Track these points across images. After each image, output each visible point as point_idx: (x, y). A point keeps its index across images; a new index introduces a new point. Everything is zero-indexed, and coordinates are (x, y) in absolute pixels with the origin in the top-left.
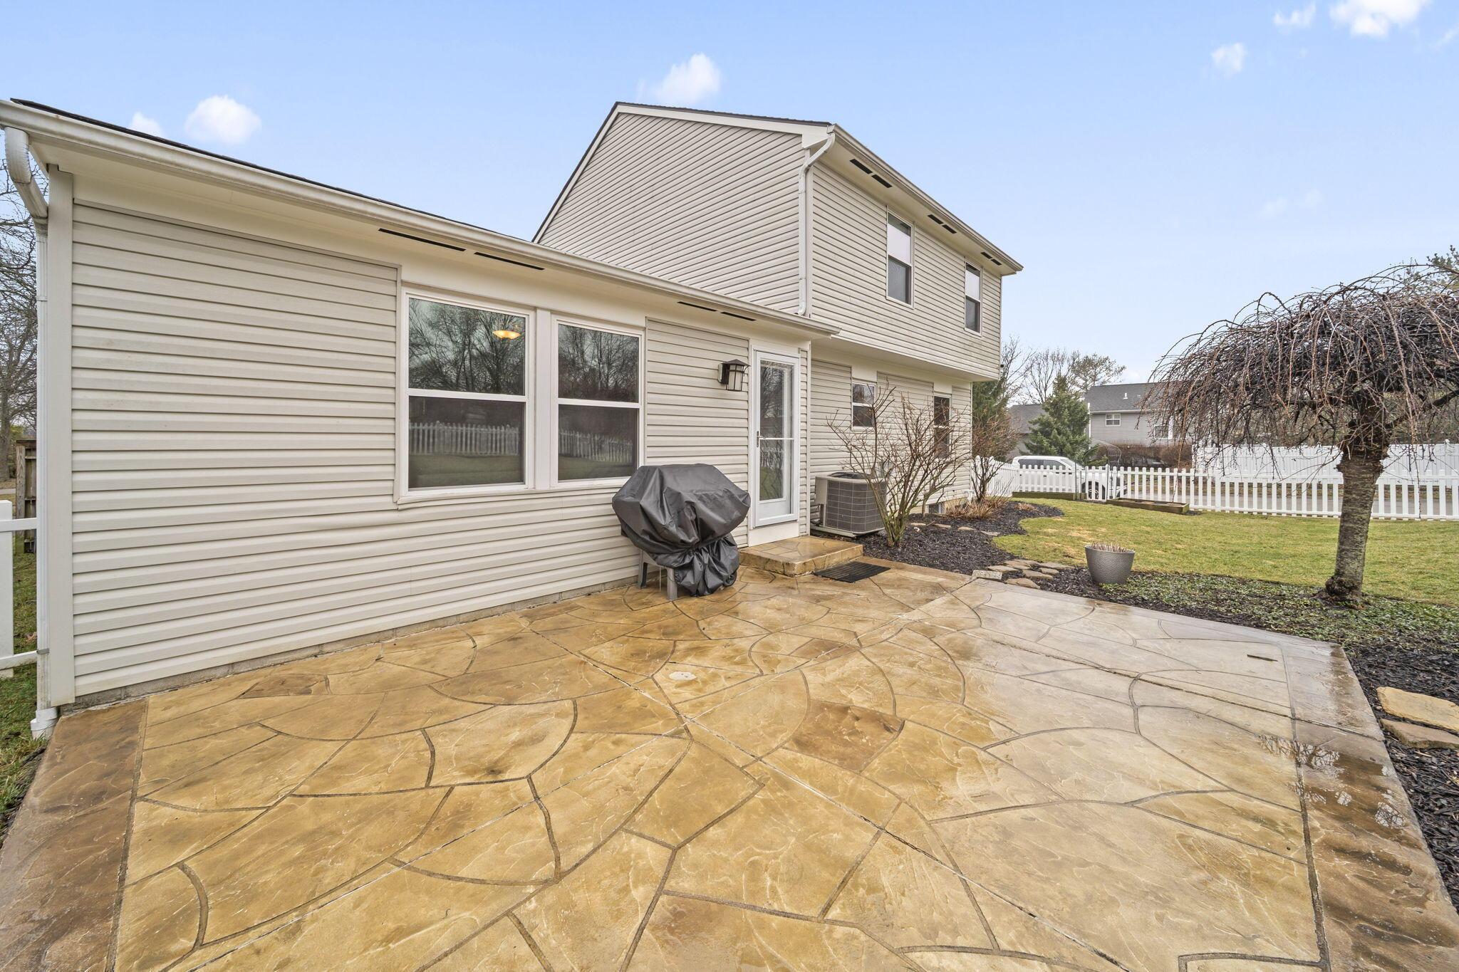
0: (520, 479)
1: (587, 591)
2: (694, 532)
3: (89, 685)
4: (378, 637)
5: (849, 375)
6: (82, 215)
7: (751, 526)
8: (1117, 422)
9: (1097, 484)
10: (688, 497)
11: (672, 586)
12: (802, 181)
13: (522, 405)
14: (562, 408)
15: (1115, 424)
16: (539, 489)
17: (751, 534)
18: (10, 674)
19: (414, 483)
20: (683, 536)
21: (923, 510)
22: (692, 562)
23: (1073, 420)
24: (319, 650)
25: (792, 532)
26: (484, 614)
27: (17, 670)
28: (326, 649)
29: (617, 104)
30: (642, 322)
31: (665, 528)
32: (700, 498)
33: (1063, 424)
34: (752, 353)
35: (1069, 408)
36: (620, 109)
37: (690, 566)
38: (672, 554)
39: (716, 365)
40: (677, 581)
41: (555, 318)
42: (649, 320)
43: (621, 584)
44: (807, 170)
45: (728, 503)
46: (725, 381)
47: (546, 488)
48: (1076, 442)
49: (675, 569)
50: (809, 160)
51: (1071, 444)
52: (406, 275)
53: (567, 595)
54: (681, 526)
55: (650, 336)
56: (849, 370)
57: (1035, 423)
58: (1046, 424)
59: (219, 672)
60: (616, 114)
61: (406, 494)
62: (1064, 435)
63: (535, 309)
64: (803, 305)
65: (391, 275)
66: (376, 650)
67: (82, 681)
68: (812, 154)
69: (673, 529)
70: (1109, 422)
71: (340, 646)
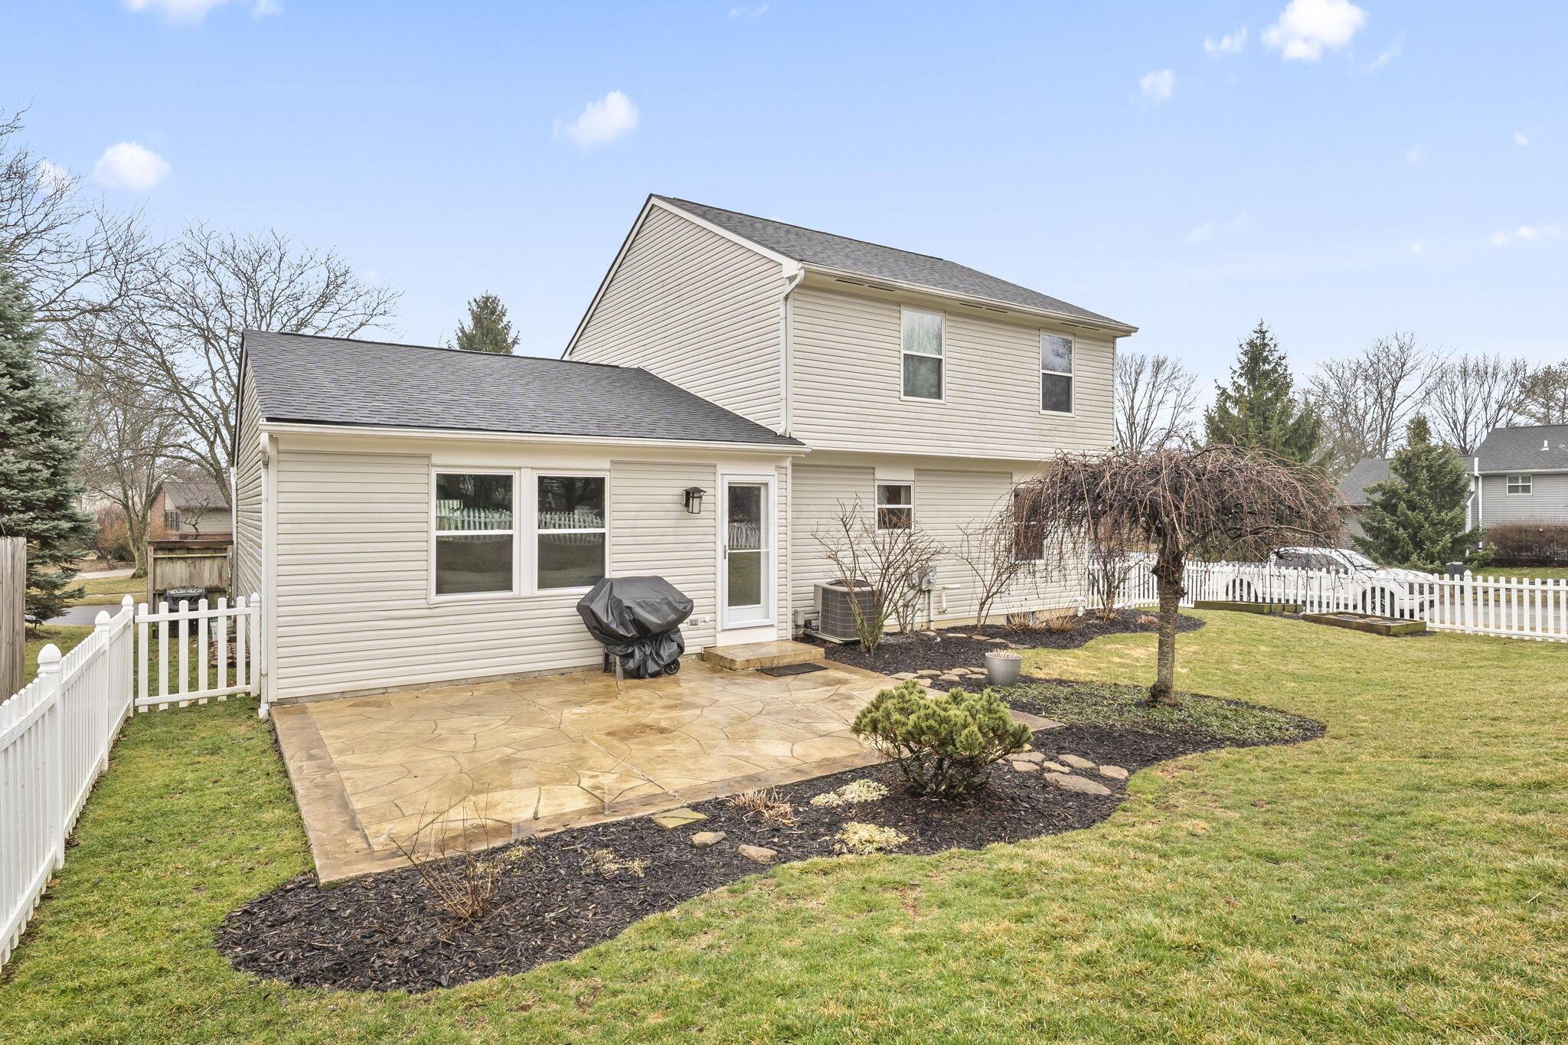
0: (509, 588)
1: (561, 671)
2: (631, 628)
3: (284, 694)
4: (418, 687)
5: (871, 477)
6: (282, 457)
7: (719, 629)
8: (1526, 489)
9: (1383, 590)
10: (627, 603)
11: (619, 669)
12: (782, 308)
13: (511, 536)
14: (541, 537)
15: (1523, 491)
16: (523, 595)
17: (719, 636)
18: (225, 698)
19: (439, 591)
20: (622, 631)
21: (979, 621)
22: (633, 651)
23: (1437, 486)
24: (386, 690)
25: (770, 636)
26: (484, 680)
27: (229, 696)
28: (390, 690)
29: (651, 195)
30: (608, 465)
31: (607, 625)
32: (639, 604)
33: (1420, 493)
34: (719, 477)
35: (1429, 468)
36: (654, 201)
37: (631, 655)
38: (619, 645)
39: (680, 491)
40: (623, 665)
41: (535, 472)
42: (613, 462)
43: (590, 668)
44: (786, 298)
45: (665, 608)
46: (687, 505)
47: (528, 594)
48: (1442, 523)
49: (621, 656)
50: (788, 288)
51: (1433, 525)
52: (435, 460)
53: (545, 673)
54: (623, 624)
55: (614, 475)
56: (872, 471)
57: (1373, 491)
58: (1391, 493)
59: (337, 696)
60: (648, 209)
61: (435, 598)
62: (1422, 510)
63: (520, 468)
64: (783, 424)
65: (425, 461)
66: (416, 693)
67: (281, 691)
68: (790, 283)
69: (614, 626)
70: (1513, 489)
71: (397, 690)
